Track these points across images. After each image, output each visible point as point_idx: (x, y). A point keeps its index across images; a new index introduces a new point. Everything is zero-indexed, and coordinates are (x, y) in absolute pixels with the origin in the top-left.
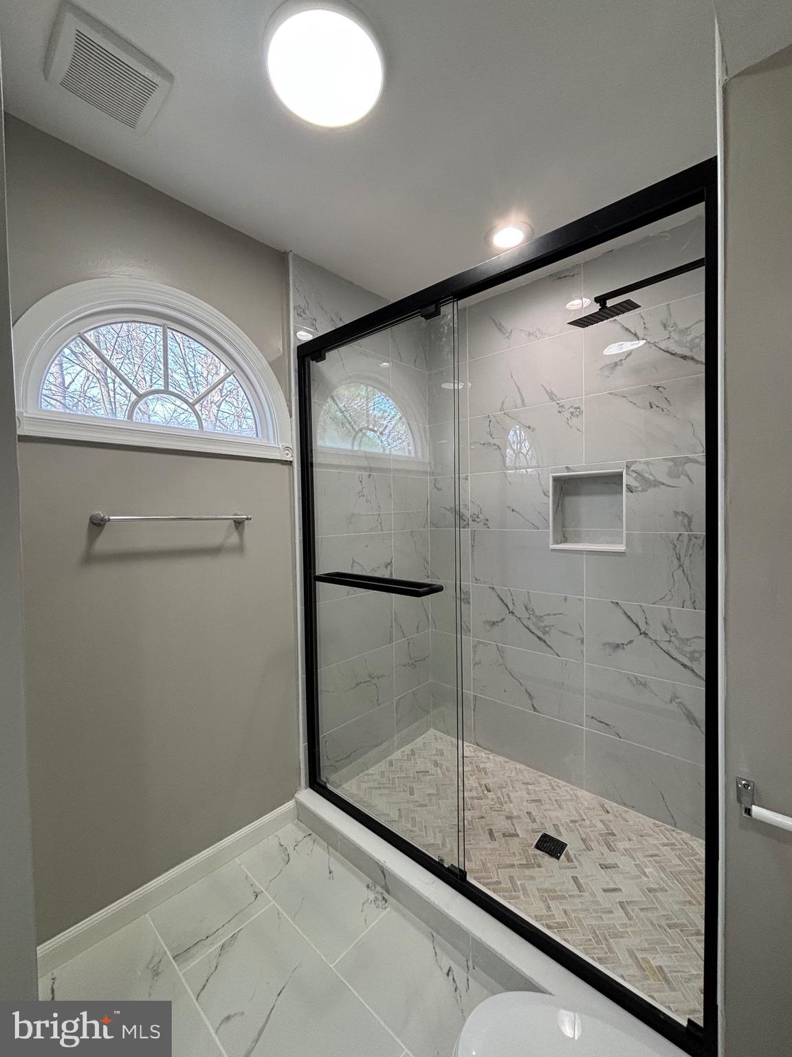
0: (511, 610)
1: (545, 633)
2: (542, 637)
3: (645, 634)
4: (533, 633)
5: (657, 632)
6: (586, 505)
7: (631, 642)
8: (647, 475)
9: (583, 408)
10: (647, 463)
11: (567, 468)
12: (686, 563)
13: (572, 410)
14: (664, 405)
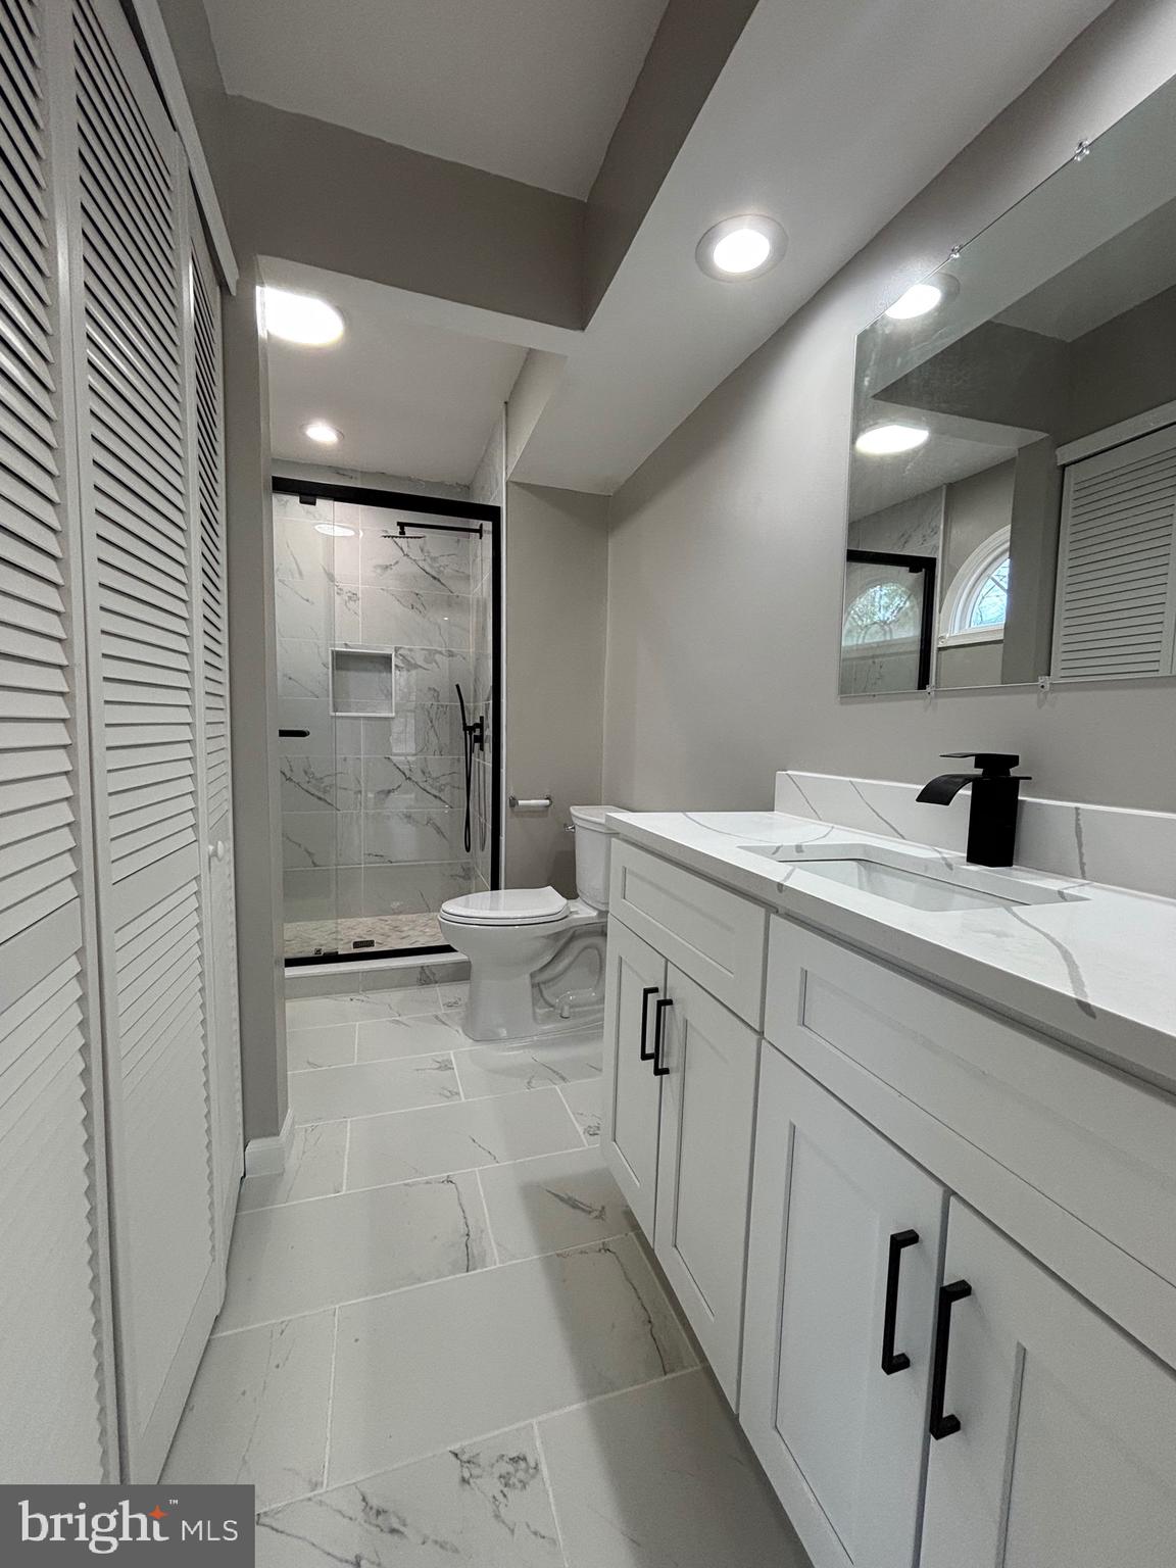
0: (288, 776)
1: (325, 792)
2: (322, 796)
3: (410, 779)
4: (312, 795)
5: (418, 777)
6: (355, 678)
7: (399, 786)
8: (409, 659)
9: (360, 596)
10: (410, 650)
11: (346, 644)
12: (436, 724)
13: (349, 594)
14: (422, 608)
